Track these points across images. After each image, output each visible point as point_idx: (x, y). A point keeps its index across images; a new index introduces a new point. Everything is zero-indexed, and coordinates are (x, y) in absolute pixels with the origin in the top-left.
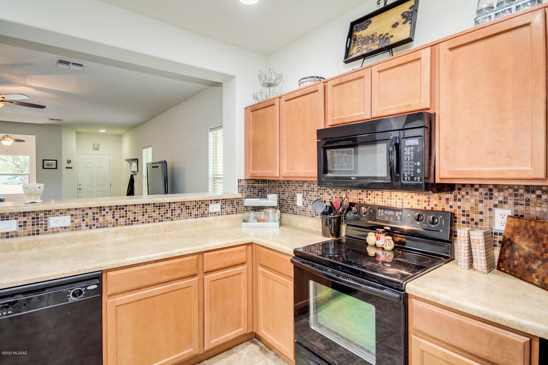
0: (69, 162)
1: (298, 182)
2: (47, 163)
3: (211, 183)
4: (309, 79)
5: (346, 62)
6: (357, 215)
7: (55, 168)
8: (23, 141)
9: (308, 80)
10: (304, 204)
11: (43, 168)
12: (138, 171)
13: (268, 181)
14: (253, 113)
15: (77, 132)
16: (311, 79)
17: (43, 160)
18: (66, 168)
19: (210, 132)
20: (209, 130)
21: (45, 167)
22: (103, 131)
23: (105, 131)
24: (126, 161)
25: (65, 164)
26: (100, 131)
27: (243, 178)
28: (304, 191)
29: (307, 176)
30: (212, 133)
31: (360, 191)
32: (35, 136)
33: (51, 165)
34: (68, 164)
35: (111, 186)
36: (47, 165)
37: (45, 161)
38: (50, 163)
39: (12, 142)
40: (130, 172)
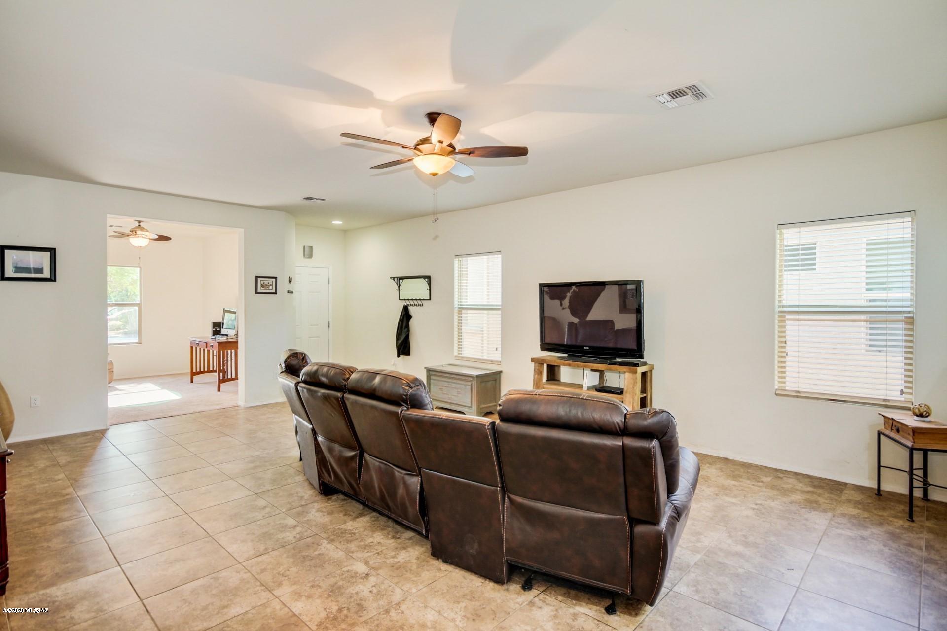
0: (290, 280)
2: (262, 283)
7: (274, 291)
11: (257, 292)
12: (430, 299)
15: (296, 224)
17: (257, 277)
18: (288, 292)
21: (259, 290)
22: (337, 223)
23: (341, 223)
24: (386, 280)
25: (286, 286)
26: (334, 222)
32: (243, 229)
33: (269, 286)
34: (289, 285)
35: (329, 326)
36: (263, 286)
37: (259, 279)
38: (266, 283)
39: (149, 240)
40: (399, 299)
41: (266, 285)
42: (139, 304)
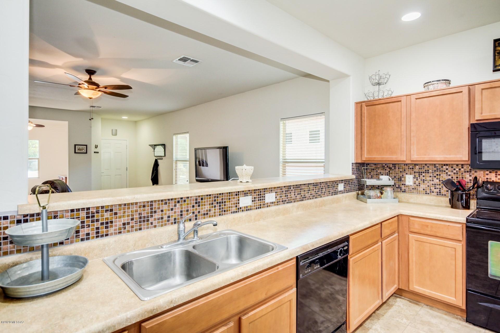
0: (96, 147)
1: (407, 165)
2: (78, 148)
3: (281, 166)
4: (442, 81)
5: (494, 71)
6: (492, 191)
7: (86, 152)
8: (42, 126)
9: (440, 82)
10: (415, 183)
11: (75, 153)
12: (165, 156)
13: (367, 164)
14: (368, 107)
15: (102, 119)
16: (443, 82)
17: (75, 145)
18: (95, 152)
19: (281, 121)
20: (280, 119)
21: (77, 152)
22: (125, 118)
23: (127, 118)
24: (150, 146)
25: (94, 149)
26: (123, 117)
27: (354, 162)
28: (415, 172)
29: (447, 160)
30: (282, 122)
31: (488, 172)
32: (68, 122)
33: (82, 149)
34: (96, 149)
35: (127, 170)
36: (79, 150)
37: (77, 146)
38: (81, 148)
39: (32, 127)
40: (154, 156)
41: (81, 149)
42: (38, 158)
